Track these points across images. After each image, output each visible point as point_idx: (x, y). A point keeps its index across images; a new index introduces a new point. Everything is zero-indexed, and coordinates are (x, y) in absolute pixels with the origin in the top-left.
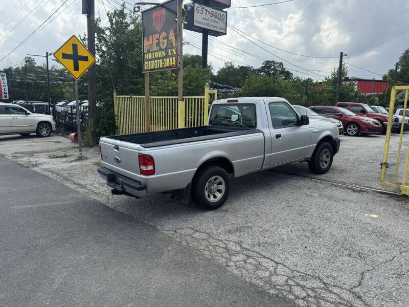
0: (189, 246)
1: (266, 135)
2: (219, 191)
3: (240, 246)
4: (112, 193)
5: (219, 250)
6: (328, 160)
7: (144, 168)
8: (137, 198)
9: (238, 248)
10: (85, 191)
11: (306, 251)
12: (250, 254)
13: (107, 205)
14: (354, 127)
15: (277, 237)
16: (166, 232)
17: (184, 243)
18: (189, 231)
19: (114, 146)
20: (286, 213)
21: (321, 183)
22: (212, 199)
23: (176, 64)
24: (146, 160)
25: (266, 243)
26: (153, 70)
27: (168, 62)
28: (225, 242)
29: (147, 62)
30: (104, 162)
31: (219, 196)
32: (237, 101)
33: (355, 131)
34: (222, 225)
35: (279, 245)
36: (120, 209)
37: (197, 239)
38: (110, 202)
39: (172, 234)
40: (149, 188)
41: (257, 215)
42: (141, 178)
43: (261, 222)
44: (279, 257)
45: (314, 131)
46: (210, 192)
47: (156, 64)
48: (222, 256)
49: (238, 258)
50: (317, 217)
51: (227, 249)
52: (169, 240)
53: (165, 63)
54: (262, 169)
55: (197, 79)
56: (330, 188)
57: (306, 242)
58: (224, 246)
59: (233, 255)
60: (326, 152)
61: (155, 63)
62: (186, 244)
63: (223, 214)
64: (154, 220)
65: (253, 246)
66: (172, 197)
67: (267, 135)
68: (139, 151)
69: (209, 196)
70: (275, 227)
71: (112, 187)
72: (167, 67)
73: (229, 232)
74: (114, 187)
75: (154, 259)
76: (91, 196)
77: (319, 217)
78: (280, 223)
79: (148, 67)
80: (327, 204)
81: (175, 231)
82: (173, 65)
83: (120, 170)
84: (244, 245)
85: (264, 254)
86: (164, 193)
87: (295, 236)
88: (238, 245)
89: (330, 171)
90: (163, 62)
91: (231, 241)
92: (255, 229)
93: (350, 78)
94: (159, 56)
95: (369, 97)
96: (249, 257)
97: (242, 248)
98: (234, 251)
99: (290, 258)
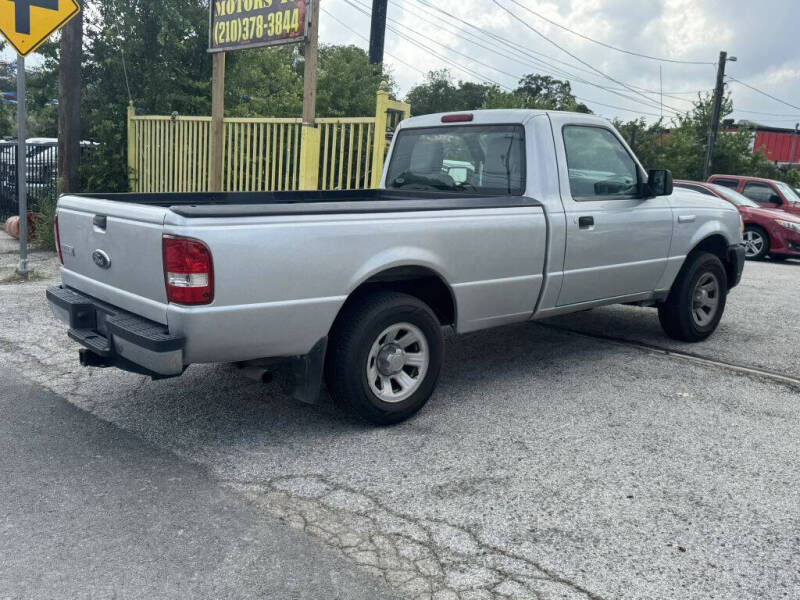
0: (310, 534)
1: (552, 216)
2: (411, 370)
3: (475, 537)
4: (82, 360)
5: (407, 551)
6: (713, 303)
7: (178, 281)
8: (156, 376)
9: (467, 546)
10: (15, 359)
11: (683, 562)
12: (509, 565)
13: (71, 399)
14: (755, 237)
15: (586, 515)
16: (240, 488)
17: (293, 525)
18: (313, 487)
19: (93, 216)
20: (606, 445)
21: (696, 365)
22: (387, 393)
23: (301, 28)
24: (186, 255)
25: (556, 530)
26: (236, 43)
27: (279, 23)
28: (425, 524)
29: (222, 23)
30: (66, 270)
31: (409, 384)
32: (470, 118)
33: (758, 246)
34: (418, 472)
35: (597, 541)
36: (107, 414)
37: (336, 511)
38: (82, 391)
39: (260, 494)
40: (193, 345)
41: (522, 446)
42: (169, 313)
43: (536, 467)
44: (601, 578)
45: (683, 217)
46: (384, 370)
47: (246, 29)
48: (417, 569)
49: (468, 579)
50: (702, 459)
51: (432, 548)
52: (249, 513)
53: (271, 25)
54: (536, 317)
55: (354, 91)
56: (723, 378)
57: (678, 532)
58: (424, 536)
59: (452, 568)
60: (709, 281)
61: (244, 26)
62: (301, 526)
63: (418, 439)
64: (205, 448)
65: (516, 540)
66: (266, 378)
67: (556, 217)
68: (168, 228)
69: (378, 384)
70: (581, 485)
71: (82, 342)
72: (275, 37)
73: (439, 492)
74: (88, 341)
75: (192, 575)
76: (25, 374)
77: (706, 457)
78: (594, 472)
79: (224, 37)
80: (721, 421)
81: (270, 486)
82: (292, 30)
83: (108, 291)
84: (486, 537)
85: (550, 567)
86: (241, 365)
87: (644, 513)
88: (467, 535)
89: (715, 335)
90: (266, 21)
91: (445, 521)
92: (517, 489)
93: (736, 122)
94: (256, 7)
95: (784, 170)
96: (504, 575)
97: (480, 545)
98: (455, 554)
99: (636, 581)
